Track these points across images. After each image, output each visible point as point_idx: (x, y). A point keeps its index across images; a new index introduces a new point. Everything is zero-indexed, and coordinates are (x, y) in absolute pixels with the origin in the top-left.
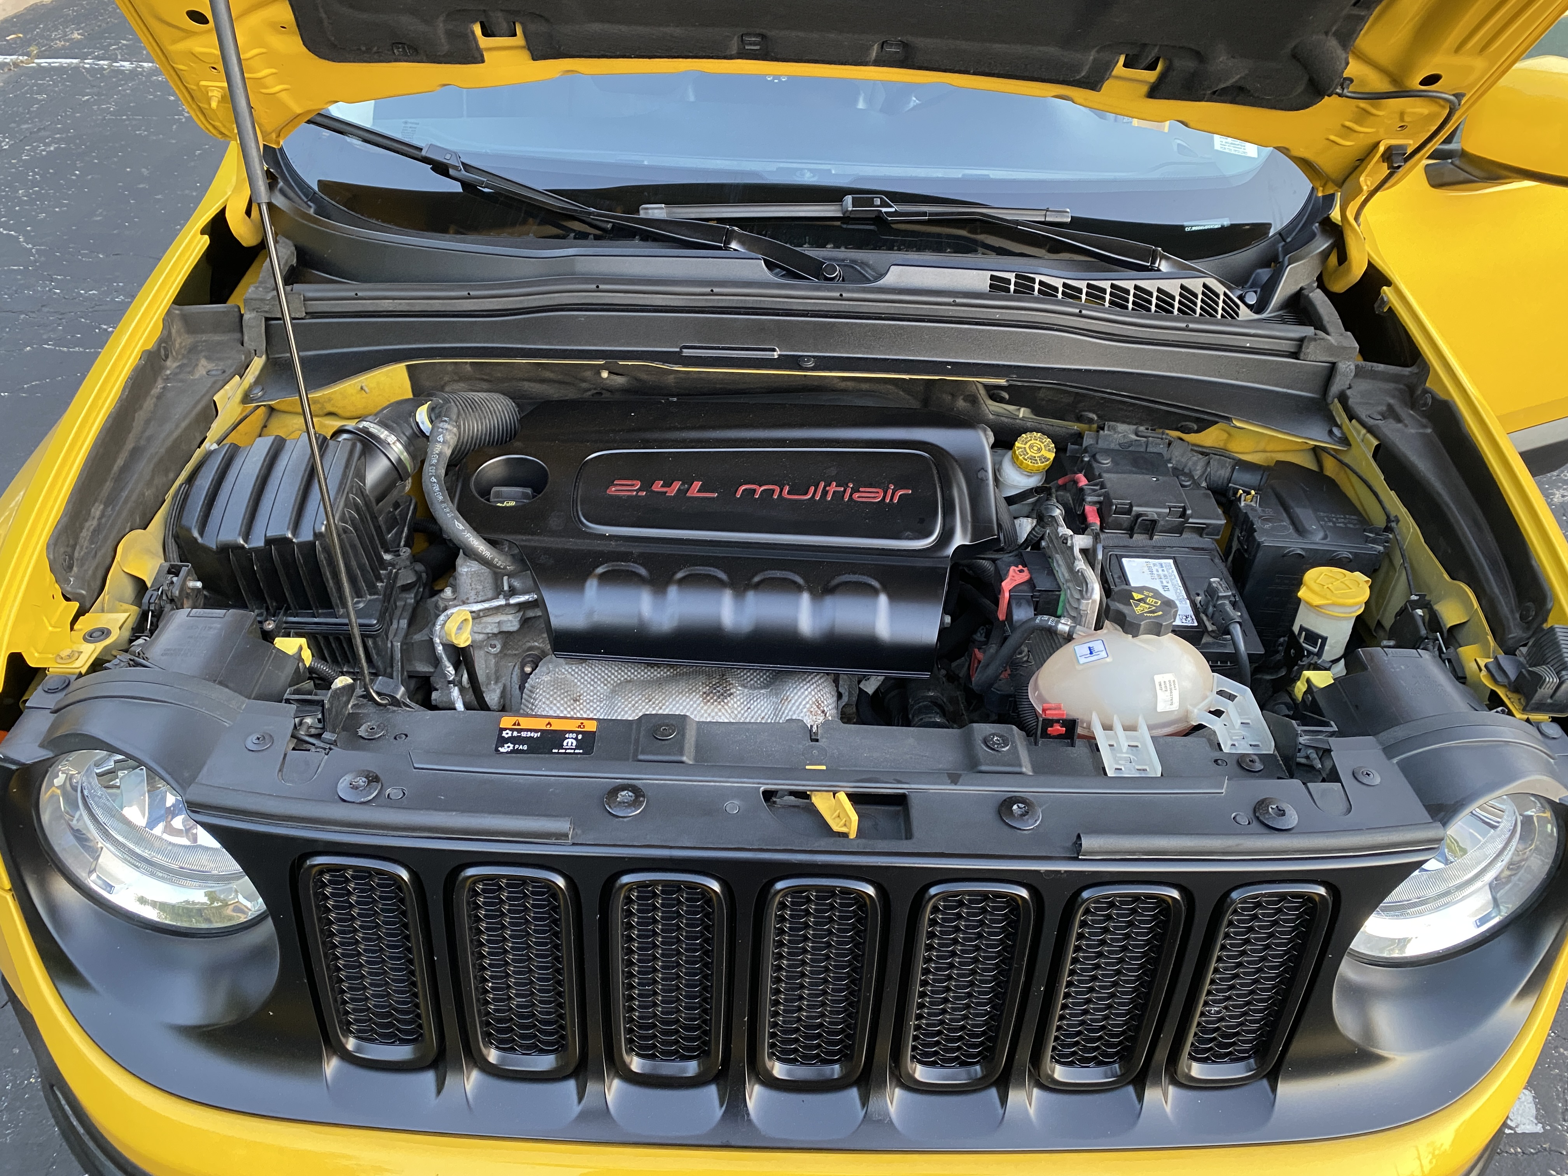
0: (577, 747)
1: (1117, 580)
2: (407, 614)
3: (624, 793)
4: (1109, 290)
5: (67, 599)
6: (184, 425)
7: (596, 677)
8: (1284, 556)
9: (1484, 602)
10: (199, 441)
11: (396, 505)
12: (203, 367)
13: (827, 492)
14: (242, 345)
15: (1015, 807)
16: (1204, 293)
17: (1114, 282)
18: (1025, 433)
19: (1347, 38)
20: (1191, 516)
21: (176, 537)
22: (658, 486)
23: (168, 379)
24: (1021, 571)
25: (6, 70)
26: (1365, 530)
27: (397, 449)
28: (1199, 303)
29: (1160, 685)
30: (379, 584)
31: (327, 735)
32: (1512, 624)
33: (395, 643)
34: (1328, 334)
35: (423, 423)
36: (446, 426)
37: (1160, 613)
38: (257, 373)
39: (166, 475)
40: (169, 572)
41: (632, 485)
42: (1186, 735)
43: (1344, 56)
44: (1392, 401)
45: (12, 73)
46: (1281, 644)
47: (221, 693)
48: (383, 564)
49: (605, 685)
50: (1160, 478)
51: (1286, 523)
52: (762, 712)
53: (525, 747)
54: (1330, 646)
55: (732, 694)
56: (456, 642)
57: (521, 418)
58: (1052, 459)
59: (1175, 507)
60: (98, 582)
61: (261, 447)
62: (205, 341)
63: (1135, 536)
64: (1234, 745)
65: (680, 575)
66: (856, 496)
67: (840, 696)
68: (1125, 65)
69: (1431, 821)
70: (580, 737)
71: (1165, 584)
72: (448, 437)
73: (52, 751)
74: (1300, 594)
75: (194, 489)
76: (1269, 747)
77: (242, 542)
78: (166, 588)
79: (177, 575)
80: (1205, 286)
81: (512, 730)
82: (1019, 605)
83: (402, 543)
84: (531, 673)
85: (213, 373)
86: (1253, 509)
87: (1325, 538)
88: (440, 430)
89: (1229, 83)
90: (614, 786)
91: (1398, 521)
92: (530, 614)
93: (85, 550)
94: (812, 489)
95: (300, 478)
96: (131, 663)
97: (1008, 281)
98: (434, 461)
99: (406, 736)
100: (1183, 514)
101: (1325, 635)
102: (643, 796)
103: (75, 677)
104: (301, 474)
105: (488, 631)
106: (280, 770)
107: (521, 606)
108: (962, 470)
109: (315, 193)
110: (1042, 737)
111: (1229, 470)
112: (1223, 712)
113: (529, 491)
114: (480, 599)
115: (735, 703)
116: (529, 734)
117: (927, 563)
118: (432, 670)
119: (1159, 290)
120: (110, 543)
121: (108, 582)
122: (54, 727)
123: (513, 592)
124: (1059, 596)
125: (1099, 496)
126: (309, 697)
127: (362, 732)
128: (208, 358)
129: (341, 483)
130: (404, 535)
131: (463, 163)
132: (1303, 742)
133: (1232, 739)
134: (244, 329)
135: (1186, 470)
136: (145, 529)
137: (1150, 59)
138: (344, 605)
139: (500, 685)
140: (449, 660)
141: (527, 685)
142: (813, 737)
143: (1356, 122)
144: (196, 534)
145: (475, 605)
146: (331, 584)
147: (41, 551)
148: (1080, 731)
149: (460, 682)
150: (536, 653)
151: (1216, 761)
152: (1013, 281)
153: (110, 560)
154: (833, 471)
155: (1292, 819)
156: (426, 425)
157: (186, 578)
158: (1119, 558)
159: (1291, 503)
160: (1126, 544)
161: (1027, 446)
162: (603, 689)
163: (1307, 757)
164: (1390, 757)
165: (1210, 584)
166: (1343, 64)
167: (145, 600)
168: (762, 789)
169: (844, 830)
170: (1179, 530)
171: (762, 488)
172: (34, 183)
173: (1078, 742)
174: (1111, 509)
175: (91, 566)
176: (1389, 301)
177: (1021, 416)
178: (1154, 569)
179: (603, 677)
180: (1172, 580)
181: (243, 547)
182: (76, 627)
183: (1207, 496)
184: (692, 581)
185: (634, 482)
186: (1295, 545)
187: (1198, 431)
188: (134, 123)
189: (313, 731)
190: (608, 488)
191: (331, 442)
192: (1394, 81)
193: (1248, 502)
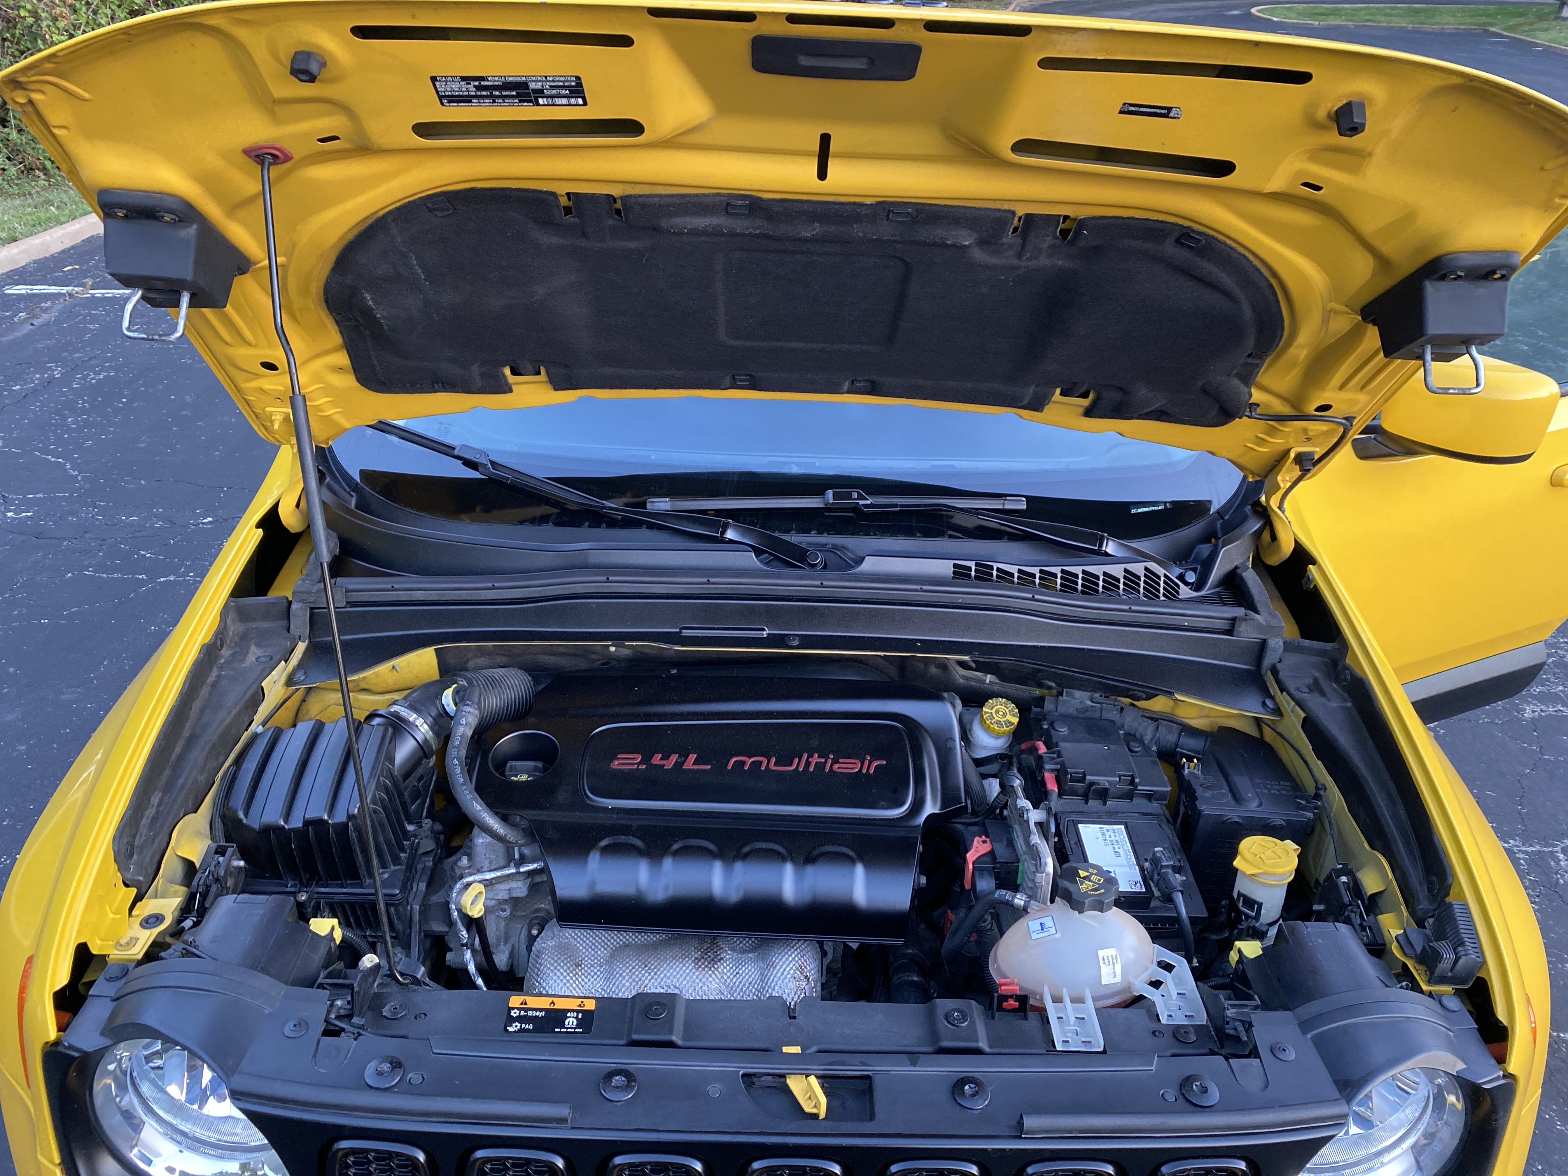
0: (578, 1027)
1: (1073, 846)
2: (425, 877)
3: (617, 1078)
4: (1059, 575)
5: (127, 885)
6: (234, 712)
7: (597, 941)
8: (1224, 822)
9: (1397, 874)
10: (247, 724)
11: (421, 778)
12: (254, 652)
13: (810, 763)
14: (289, 632)
15: (967, 1087)
16: (1145, 576)
17: (1064, 568)
18: (991, 698)
19: (1248, 377)
20: (1140, 784)
21: (223, 817)
22: (657, 759)
23: (222, 667)
24: (984, 842)
25: (62, 300)
26: (1296, 797)
27: (423, 728)
28: (1142, 584)
29: (1104, 960)
30: (403, 855)
31: (356, 1020)
32: (1421, 897)
33: (414, 906)
34: (1258, 613)
35: (448, 705)
36: (468, 709)
37: (1103, 891)
38: (300, 656)
39: (217, 759)
40: (216, 852)
41: (634, 759)
42: (1127, 1006)
43: (1246, 390)
44: (1317, 674)
45: (67, 303)
46: (1223, 907)
47: (264, 982)
48: (406, 834)
49: (605, 949)
50: (1111, 746)
51: (1225, 790)
52: (750, 977)
53: (531, 1027)
54: (1265, 910)
55: (722, 959)
56: (470, 914)
57: (537, 693)
58: (1016, 723)
59: (1125, 776)
60: (154, 867)
61: (304, 729)
62: (255, 628)
63: (1090, 801)
64: (1171, 1016)
65: (676, 847)
66: (836, 766)
67: (824, 954)
68: (1061, 394)
69: (1339, 1096)
70: (580, 1016)
71: (1117, 850)
72: (470, 720)
73: (111, 1038)
74: (1235, 863)
75: (241, 773)
76: (1202, 1019)
77: (282, 823)
78: (213, 869)
79: (223, 855)
80: (1146, 569)
81: (520, 1009)
82: (981, 875)
83: (425, 814)
84: (538, 936)
85: (263, 659)
86: (1196, 777)
87: (1260, 805)
88: (463, 713)
89: (1152, 408)
90: (609, 1070)
91: (1325, 789)
92: (538, 879)
93: (144, 838)
94: (797, 760)
95: (337, 763)
96: (184, 951)
97: (970, 569)
98: (457, 743)
99: (425, 1015)
100: (1132, 782)
101: (1260, 900)
102: (635, 1081)
103: (134, 965)
104: (338, 759)
105: (500, 897)
106: (314, 1056)
107: (530, 873)
108: (932, 739)
109: (357, 484)
110: (998, 1010)
111: (1176, 735)
112: (1162, 983)
113: (540, 764)
114: (492, 868)
115: (725, 968)
116: (535, 1013)
117: (900, 833)
118: (447, 930)
119: (1105, 574)
120: (166, 829)
121: (163, 866)
122: (113, 1016)
123: (523, 860)
124: (1018, 867)
125: (1056, 764)
126: (340, 981)
127: (386, 1012)
128: (258, 645)
129: (373, 768)
130: (426, 805)
131: (492, 462)
132: (1230, 1015)
133: (1169, 1010)
134: (291, 618)
135: (1138, 735)
136: (196, 812)
137: (1083, 389)
138: (371, 875)
139: (509, 946)
140: (463, 924)
141: (533, 948)
142: (792, 1015)
143: (1267, 435)
144: (241, 815)
145: (488, 874)
146: (360, 858)
147: (108, 846)
148: (1032, 1001)
149: (473, 945)
150: (542, 914)
151: (1154, 1032)
152: (973, 568)
153: (165, 845)
154: (815, 743)
155: (1214, 1096)
156: (451, 707)
157: (231, 857)
158: (1075, 824)
159: (1230, 771)
160: (1081, 809)
161: (993, 711)
162: (603, 953)
163: (1235, 1029)
164: (1304, 1032)
165: (1154, 853)
166: (1247, 396)
167: (195, 883)
168: (741, 1073)
169: (815, 1111)
170: (1129, 796)
171: (752, 760)
172: (84, 411)
173: (1030, 1015)
174: (1066, 778)
175: (149, 855)
176: (1314, 579)
177: (988, 681)
178: (1107, 834)
179: (603, 941)
180: (1123, 846)
181: (283, 827)
182: (134, 913)
183: (1155, 763)
184: (686, 852)
185: (636, 756)
186: (1233, 813)
187: (1147, 699)
188: (180, 351)
189: (342, 1012)
190: (611, 762)
191: (365, 726)
192: (1294, 406)
193: (1192, 770)
